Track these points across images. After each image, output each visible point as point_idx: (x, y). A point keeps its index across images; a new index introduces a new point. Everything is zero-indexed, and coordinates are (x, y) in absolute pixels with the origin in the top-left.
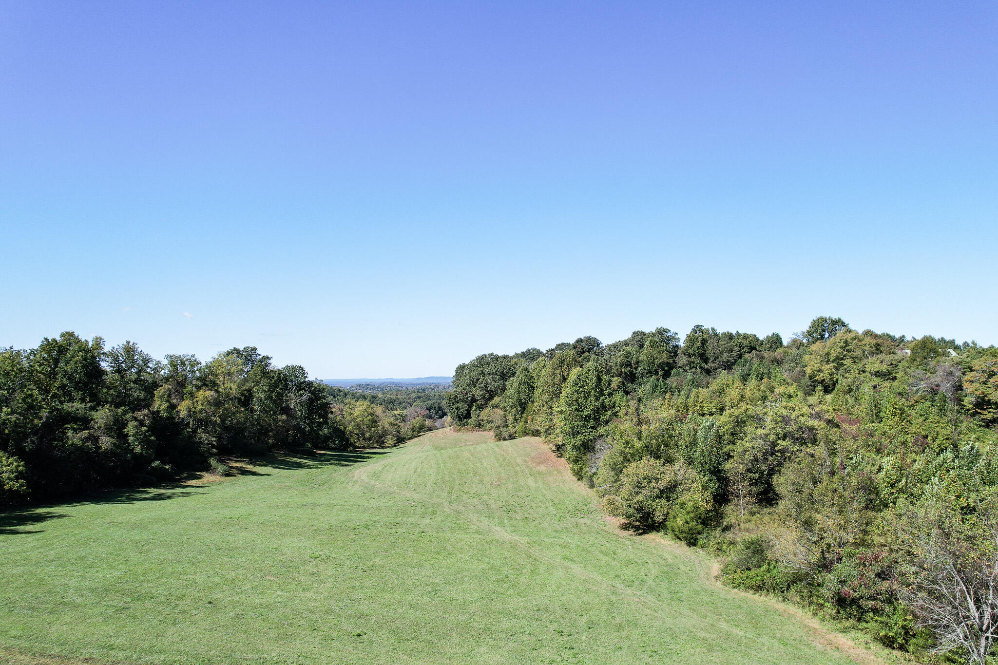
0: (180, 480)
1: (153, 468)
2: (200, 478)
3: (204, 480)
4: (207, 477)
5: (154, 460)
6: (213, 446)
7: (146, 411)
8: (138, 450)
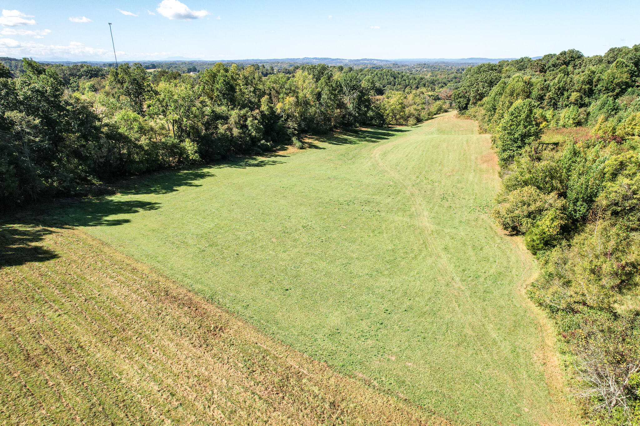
0: (275, 151)
1: (261, 144)
2: (286, 150)
3: (288, 151)
4: (291, 149)
5: (262, 140)
6: (295, 130)
7: (257, 111)
8: (254, 134)
